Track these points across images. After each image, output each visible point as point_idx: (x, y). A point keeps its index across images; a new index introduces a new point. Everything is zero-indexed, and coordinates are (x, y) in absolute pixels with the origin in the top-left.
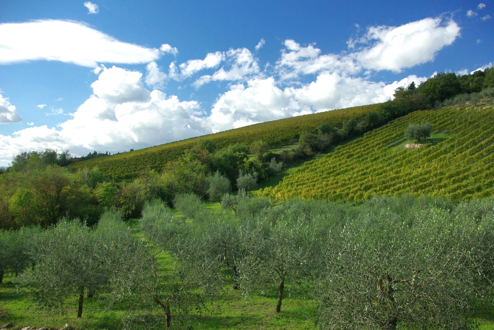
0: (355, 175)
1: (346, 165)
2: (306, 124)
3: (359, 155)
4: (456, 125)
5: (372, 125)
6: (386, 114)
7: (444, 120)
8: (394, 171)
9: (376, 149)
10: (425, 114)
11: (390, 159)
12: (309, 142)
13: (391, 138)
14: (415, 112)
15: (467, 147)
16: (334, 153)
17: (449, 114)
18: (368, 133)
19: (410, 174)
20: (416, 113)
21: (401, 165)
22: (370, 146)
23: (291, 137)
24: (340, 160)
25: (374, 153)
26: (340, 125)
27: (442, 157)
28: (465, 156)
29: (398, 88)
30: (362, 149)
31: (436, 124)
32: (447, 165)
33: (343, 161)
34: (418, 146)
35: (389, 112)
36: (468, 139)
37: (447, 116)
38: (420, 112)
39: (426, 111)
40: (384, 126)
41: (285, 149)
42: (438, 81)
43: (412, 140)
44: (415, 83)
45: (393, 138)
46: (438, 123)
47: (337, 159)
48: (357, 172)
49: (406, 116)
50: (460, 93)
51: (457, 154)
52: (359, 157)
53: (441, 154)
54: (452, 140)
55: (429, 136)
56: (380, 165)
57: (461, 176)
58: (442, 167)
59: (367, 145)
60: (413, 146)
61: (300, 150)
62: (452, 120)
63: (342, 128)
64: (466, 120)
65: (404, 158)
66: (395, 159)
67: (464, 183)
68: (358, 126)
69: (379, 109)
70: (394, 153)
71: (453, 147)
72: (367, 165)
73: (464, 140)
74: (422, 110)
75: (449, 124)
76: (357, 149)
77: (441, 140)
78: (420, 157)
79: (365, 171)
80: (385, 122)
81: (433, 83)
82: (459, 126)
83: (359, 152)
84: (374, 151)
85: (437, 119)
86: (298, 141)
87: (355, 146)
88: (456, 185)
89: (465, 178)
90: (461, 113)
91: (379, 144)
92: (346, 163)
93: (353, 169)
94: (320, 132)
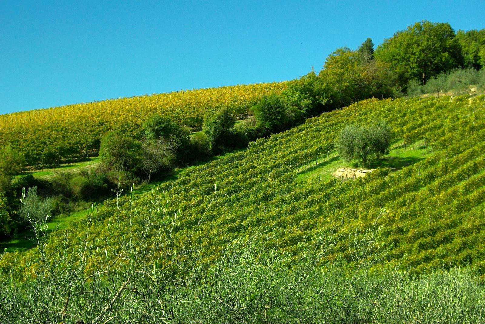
0: (215, 231)
1: (198, 209)
2: (122, 117)
3: (230, 188)
4: (444, 131)
5: (268, 125)
6: (302, 103)
7: (422, 121)
8: (301, 223)
9: (269, 176)
10: (384, 107)
11: (297, 198)
12: (121, 156)
13: (306, 154)
14: (365, 101)
15: (460, 178)
16: (176, 182)
17: (432, 110)
18: (259, 141)
19: (335, 231)
20: (365, 104)
21: (321, 211)
22: (256, 170)
23: (82, 145)
24: (186, 198)
25: (264, 184)
26: (197, 124)
27: (408, 196)
28: (454, 195)
29: (338, 51)
30: (240, 176)
31: (405, 128)
32: (414, 214)
33: (193, 202)
34: (361, 173)
35: (309, 99)
36: (466, 161)
37: (429, 113)
38: (375, 101)
39: (389, 100)
40: (296, 129)
41: (66, 171)
42: (415, 38)
43: (350, 161)
44: (373, 42)
45: (310, 155)
46: (409, 125)
47: (181, 196)
48: (219, 225)
49: (345, 110)
50: (460, 66)
51: (439, 192)
52: (230, 193)
53: (407, 189)
54: (433, 162)
55: (388, 153)
56: (274, 212)
57: (439, 236)
58: (404, 217)
59: (253, 167)
60: (353, 172)
61: (99, 174)
62: (438, 121)
63: (201, 130)
64: (465, 124)
65: (328, 197)
66: (310, 198)
67: (439, 250)
68: (237, 125)
69: (288, 90)
70: (308, 187)
71: (432, 177)
72: (246, 210)
73: (457, 162)
74: (380, 98)
75: (431, 130)
76: (228, 176)
77: (412, 161)
78: (363, 196)
79: (237, 223)
80: (299, 120)
81: (406, 43)
82: (450, 135)
83: (232, 183)
84: (266, 180)
85: (407, 118)
86: (97, 155)
87: (227, 169)
88: (423, 254)
89: (447, 240)
90: (457, 107)
91: (279, 166)
92: (199, 204)
93: (213, 218)
94: (149, 134)
